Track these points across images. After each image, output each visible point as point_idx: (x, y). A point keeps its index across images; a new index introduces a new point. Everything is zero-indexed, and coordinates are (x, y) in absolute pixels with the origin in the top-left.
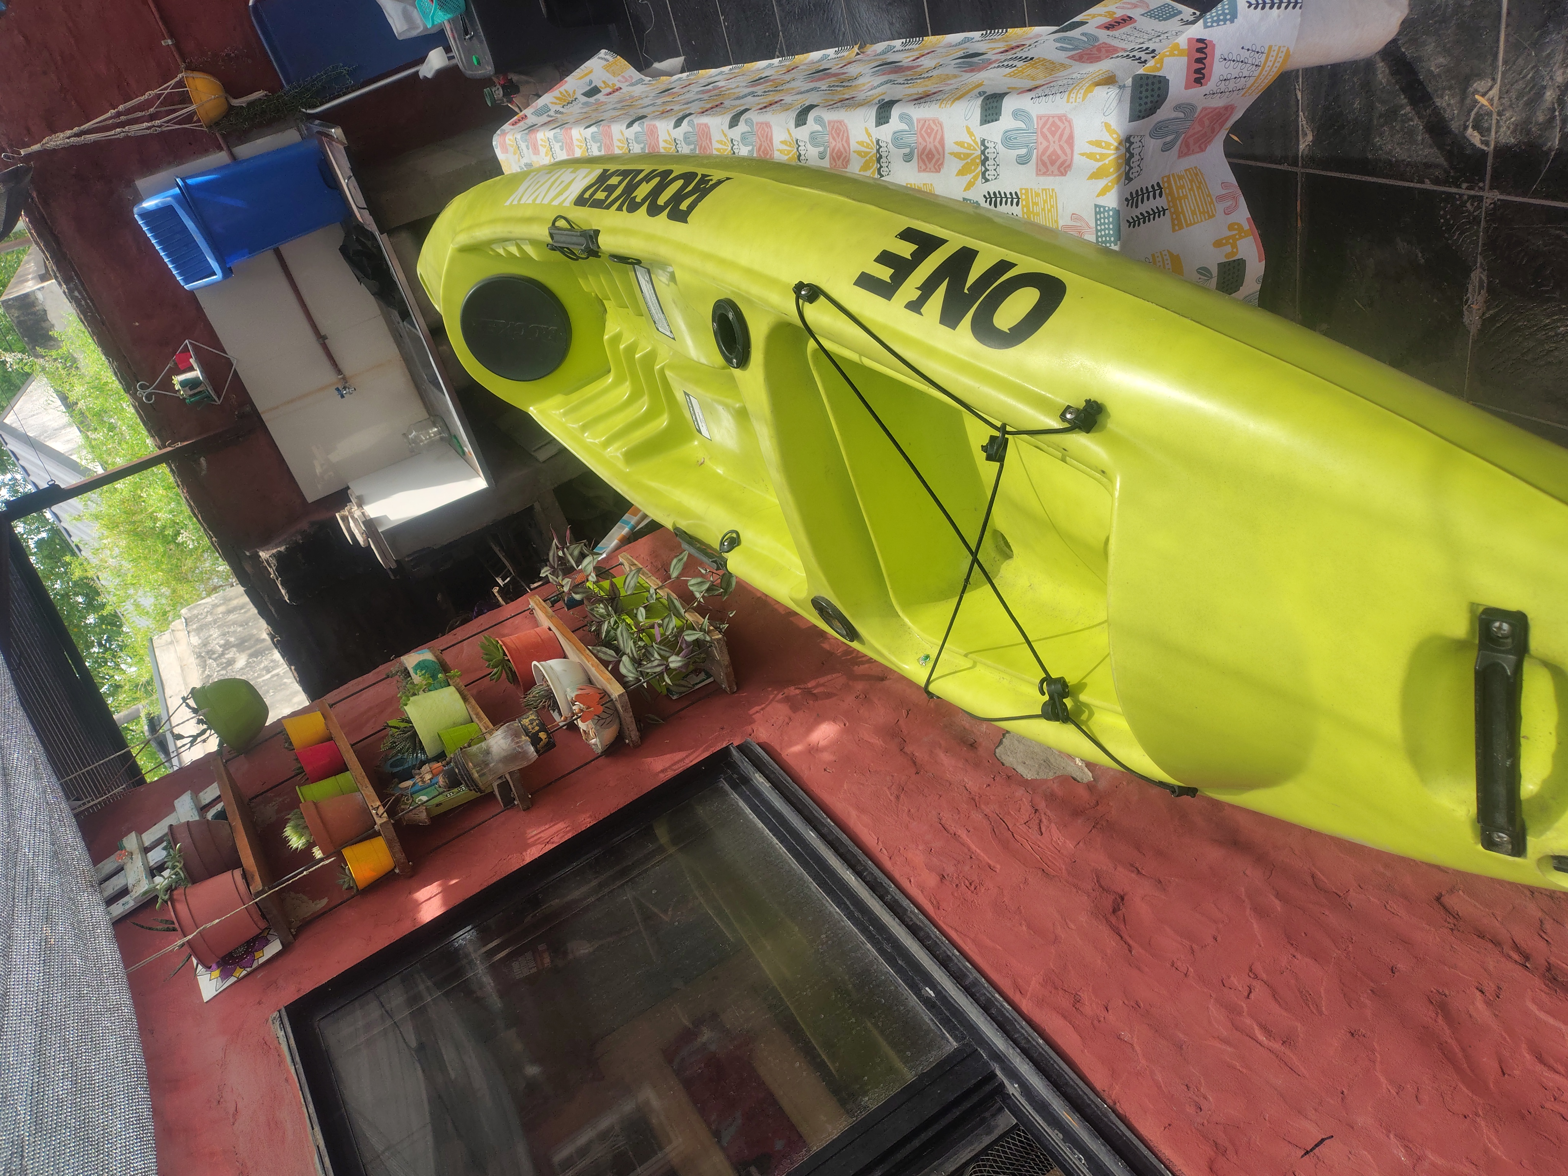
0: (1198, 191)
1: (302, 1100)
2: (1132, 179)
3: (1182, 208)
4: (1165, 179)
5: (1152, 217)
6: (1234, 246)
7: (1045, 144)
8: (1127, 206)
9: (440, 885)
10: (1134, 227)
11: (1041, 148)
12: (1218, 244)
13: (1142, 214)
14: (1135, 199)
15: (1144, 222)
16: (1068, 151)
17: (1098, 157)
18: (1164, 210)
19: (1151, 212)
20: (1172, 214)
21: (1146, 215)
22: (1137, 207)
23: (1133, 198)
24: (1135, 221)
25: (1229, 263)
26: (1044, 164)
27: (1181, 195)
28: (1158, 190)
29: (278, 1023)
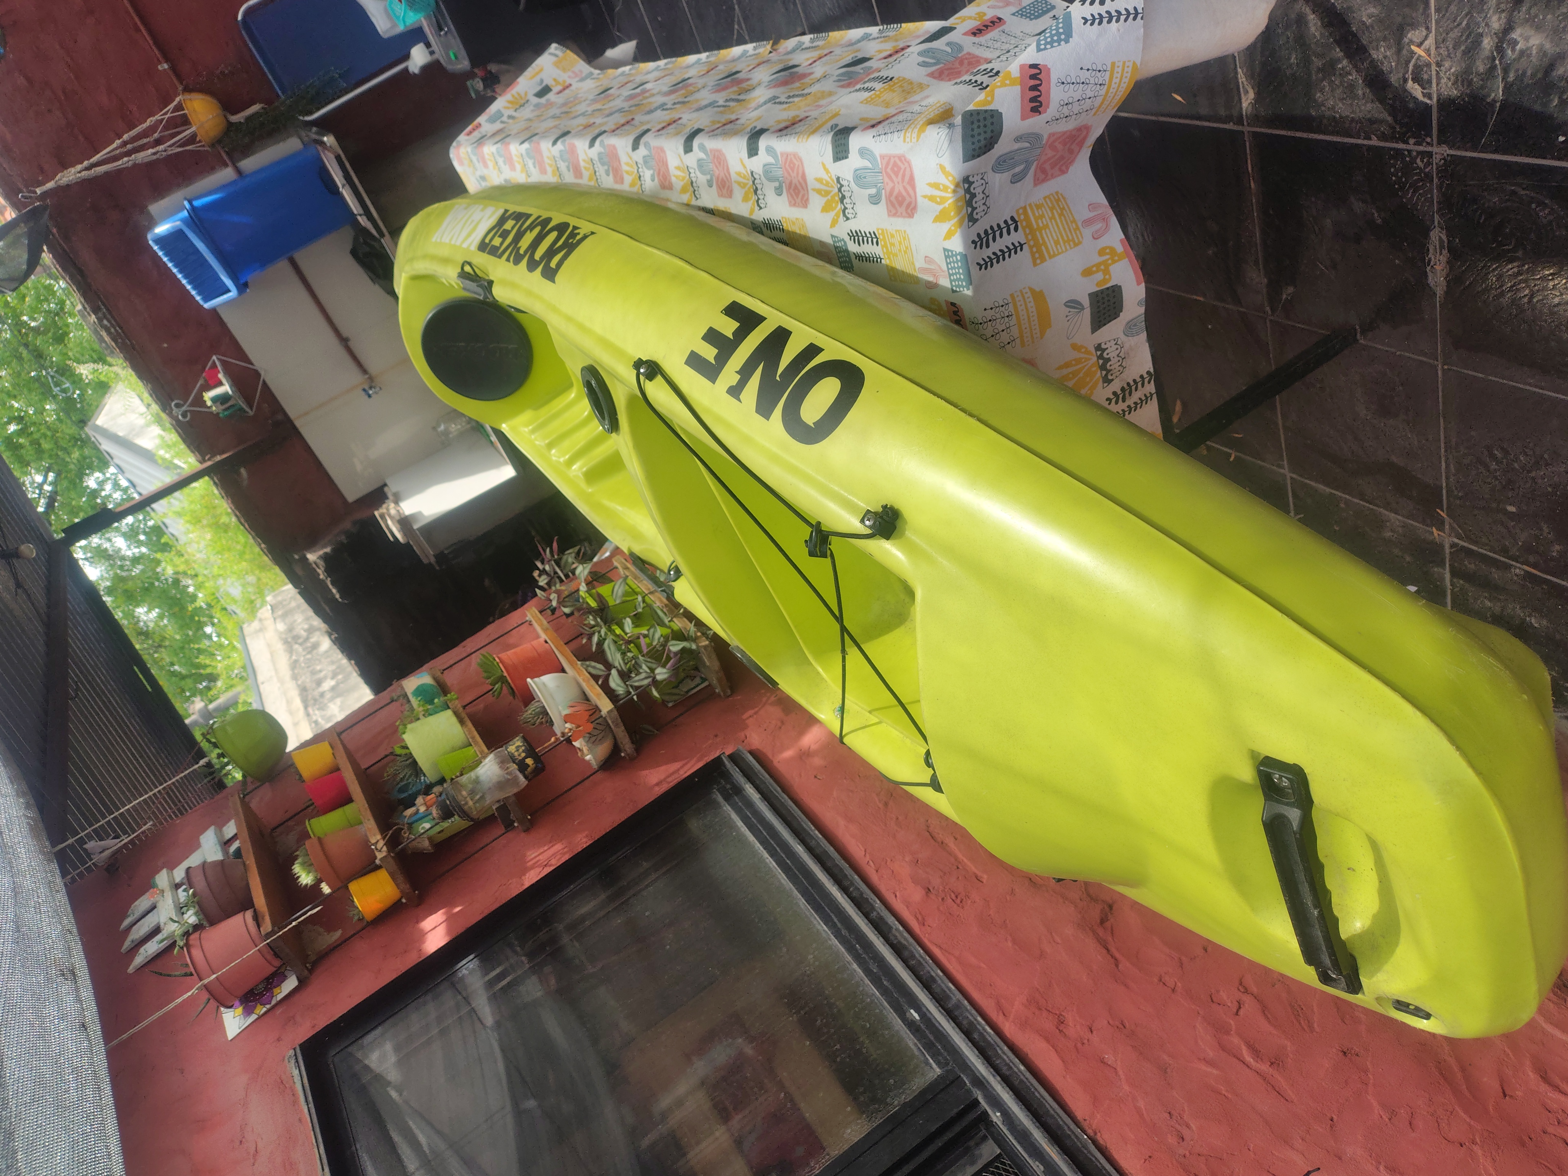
0: (1060, 218)
1: (314, 1141)
2: (977, 220)
3: (1043, 238)
4: (1021, 211)
5: (1007, 255)
6: (1106, 272)
7: (891, 185)
8: (975, 248)
9: (444, 913)
10: (986, 268)
11: (888, 188)
12: (1087, 272)
13: (994, 254)
14: (984, 240)
15: (998, 262)
16: (911, 192)
17: (938, 200)
18: (1021, 245)
19: (1006, 250)
20: (1031, 247)
21: (999, 253)
22: (988, 246)
23: (981, 239)
24: (986, 263)
25: (1102, 291)
26: (893, 205)
27: (1041, 225)
28: (1013, 224)
29: (293, 1061)
